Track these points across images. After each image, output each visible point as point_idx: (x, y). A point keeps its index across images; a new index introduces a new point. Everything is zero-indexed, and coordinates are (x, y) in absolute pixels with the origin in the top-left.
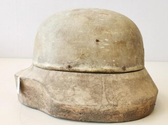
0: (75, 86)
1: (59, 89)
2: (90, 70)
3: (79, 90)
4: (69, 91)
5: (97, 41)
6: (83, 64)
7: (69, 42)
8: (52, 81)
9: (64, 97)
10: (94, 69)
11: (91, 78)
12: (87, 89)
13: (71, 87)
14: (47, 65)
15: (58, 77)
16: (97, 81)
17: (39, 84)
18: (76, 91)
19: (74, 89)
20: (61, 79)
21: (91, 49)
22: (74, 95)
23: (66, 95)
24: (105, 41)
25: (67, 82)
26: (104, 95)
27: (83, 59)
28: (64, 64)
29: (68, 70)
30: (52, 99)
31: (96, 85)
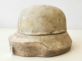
0: (55, 41)
1: (49, 43)
2: (58, 33)
3: (57, 42)
4: (54, 44)
5: (60, 20)
6: (56, 30)
7: (50, 22)
8: (44, 41)
9: (53, 47)
10: (59, 32)
11: (59, 36)
12: (59, 41)
13: (54, 41)
14: (39, 33)
15: (46, 38)
16: (61, 37)
17: (39, 44)
18: (56, 43)
19: (55, 42)
20: (48, 39)
21: (58, 24)
22: (56, 45)
23: (53, 46)
24: (61, 20)
25: (51, 40)
26: (65, 42)
27: (56, 28)
28: (48, 32)
29: (50, 34)
30: (48, 49)
31: (61, 39)
